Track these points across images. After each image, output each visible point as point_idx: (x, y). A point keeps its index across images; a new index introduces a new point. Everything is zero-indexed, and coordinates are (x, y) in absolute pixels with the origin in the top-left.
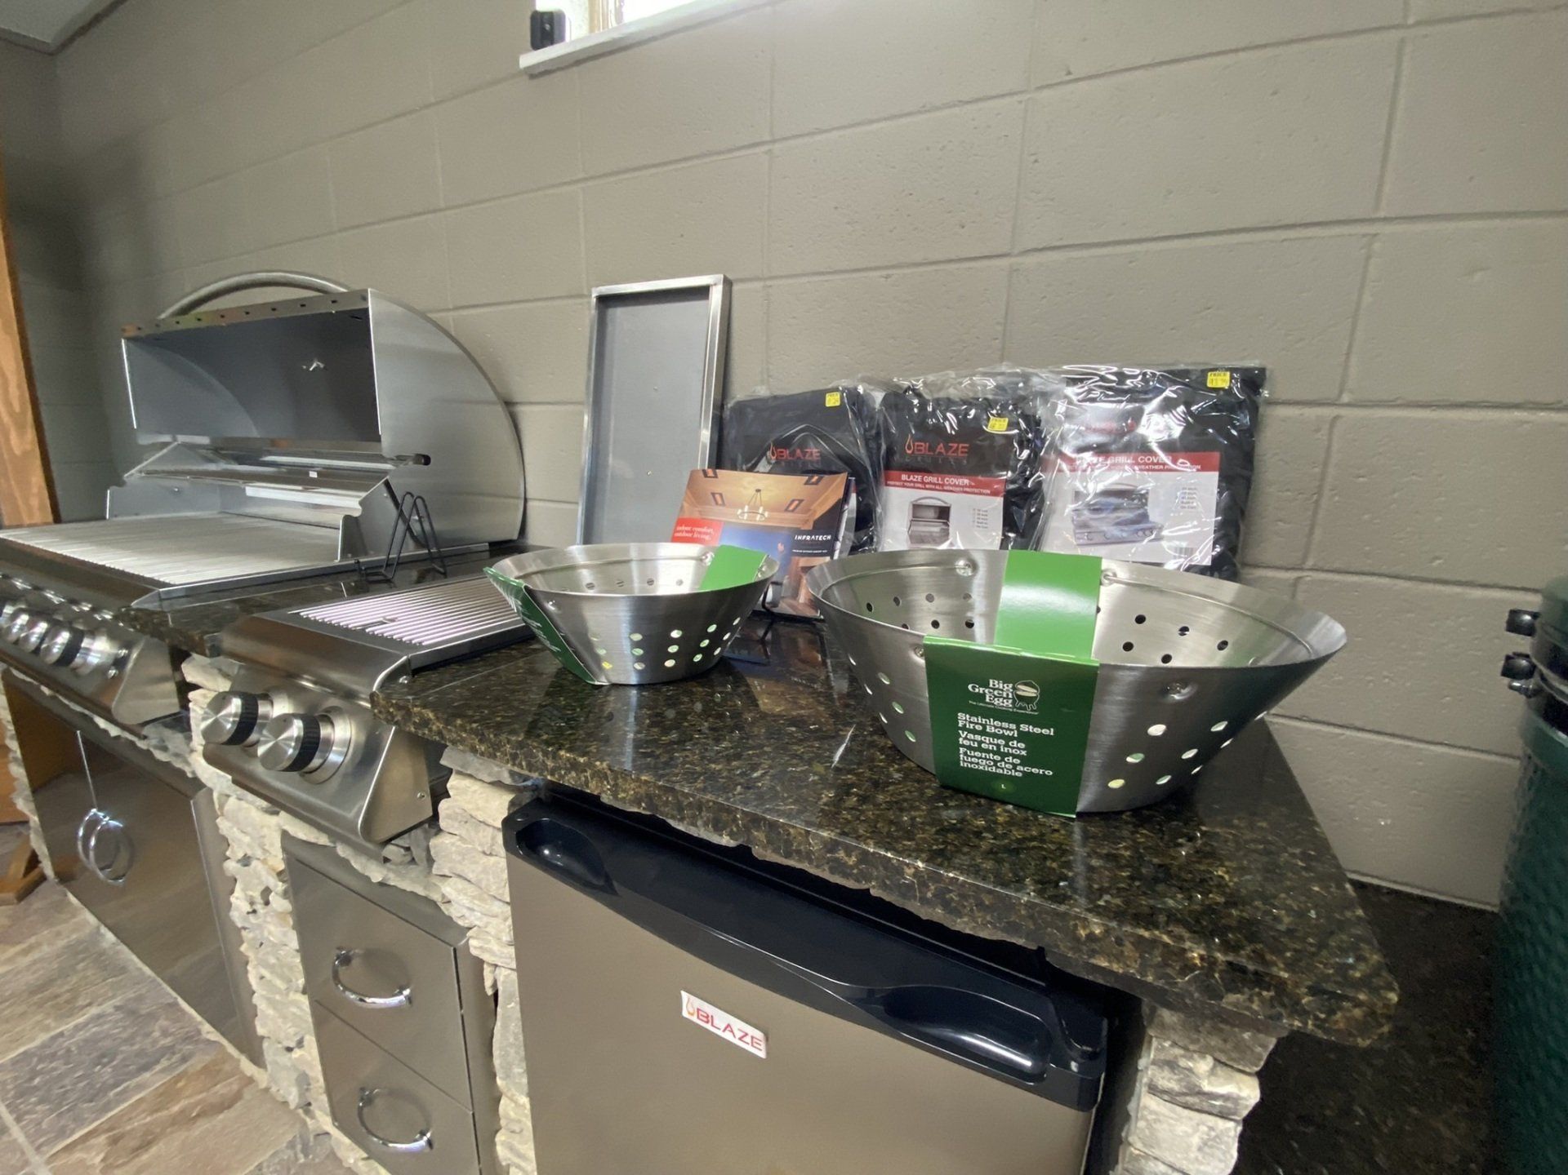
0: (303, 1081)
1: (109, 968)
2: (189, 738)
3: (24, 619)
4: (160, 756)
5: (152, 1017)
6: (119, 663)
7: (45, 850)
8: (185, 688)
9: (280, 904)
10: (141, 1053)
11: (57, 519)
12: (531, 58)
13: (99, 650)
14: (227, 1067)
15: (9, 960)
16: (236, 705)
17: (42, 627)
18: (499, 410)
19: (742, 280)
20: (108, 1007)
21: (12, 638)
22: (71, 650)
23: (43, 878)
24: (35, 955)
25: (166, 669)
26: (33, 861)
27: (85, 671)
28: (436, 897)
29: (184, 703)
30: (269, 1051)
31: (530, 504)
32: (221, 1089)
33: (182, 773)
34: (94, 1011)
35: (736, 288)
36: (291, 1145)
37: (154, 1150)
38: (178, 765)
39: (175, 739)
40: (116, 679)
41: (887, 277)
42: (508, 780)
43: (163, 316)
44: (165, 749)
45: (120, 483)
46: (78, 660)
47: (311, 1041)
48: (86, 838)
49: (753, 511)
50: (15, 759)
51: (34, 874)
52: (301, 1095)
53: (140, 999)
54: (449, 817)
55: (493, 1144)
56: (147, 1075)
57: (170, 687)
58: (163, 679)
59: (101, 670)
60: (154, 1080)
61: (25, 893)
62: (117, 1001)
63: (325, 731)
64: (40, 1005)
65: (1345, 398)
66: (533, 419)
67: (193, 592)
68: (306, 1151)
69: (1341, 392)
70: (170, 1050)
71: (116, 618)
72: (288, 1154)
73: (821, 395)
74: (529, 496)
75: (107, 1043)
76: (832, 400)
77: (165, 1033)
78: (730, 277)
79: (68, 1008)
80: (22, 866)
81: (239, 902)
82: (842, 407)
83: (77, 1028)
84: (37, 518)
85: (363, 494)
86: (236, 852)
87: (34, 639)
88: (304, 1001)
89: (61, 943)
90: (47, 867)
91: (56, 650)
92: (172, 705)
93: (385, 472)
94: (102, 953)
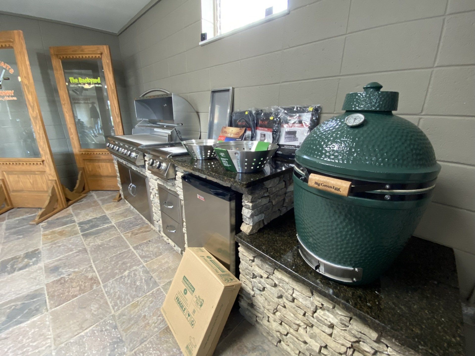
0: (159, 226)
1: (132, 212)
2: (145, 169)
3: (123, 149)
4: (141, 173)
5: (138, 219)
6: (137, 156)
7: (122, 193)
8: (145, 161)
9: (157, 195)
10: (136, 224)
11: (124, 134)
12: (201, 43)
13: (134, 154)
14: (149, 227)
15: (117, 210)
16: (151, 160)
17: (126, 151)
18: (196, 114)
19: (236, 88)
20: (132, 217)
21: (122, 152)
22: (130, 154)
23: (121, 199)
24: (121, 209)
25: (143, 158)
26: (120, 196)
27: (132, 158)
28: (176, 191)
29: (145, 163)
30: (155, 222)
31: (202, 133)
32: (148, 229)
33: (144, 176)
34: (130, 217)
35: (235, 89)
36: (157, 237)
37: (138, 235)
38: (144, 174)
39: (143, 170)
40: (136, 159)
41: (260, 87)
42: (183, 172)
43: (140, 96)
44: (142, 172)
45: (134, 128)
46: (131, 156)
47: (161, 219)
48: (130, 189)
49: (231, 135)
50: (118, 177)
51: (120, 198)
52: (159, 229)
53: (137, 217)
54: (177, 178)
55: (182, 230)
56: (137, 226)
57: (143, 161)
58: (142, 160)
59: (134, 158)
60: (138, 227)
61: (119, 201)
62: (133, 217)
63: (162, 164)
64: (122, 216)
65: (335, 112)
66: (202, 115)
67: (146, 146)
68: (159, 238)
69: (334, 111)
70: (141, 224)
71: (136, 149)
72: (156, 238)
73: (245, 112)
74: (201, 131)
75: (131, 222)
76: (247, 113)
77: (140, 222)
78: (234, 87)
79: (126, 217)
80: (118, 196)
81: (152, 196)
82: (248, 114)
83: (127, 219)
84: (121, 134)
85: (171, 131)
86: (152, 188)
87: (125, 152)
88: (160, 212)
89: (125, 208)
90: (122, 197)
91: (128, 154)
92: (143, 164)
93: (175, 126)
94: (131, 210)
